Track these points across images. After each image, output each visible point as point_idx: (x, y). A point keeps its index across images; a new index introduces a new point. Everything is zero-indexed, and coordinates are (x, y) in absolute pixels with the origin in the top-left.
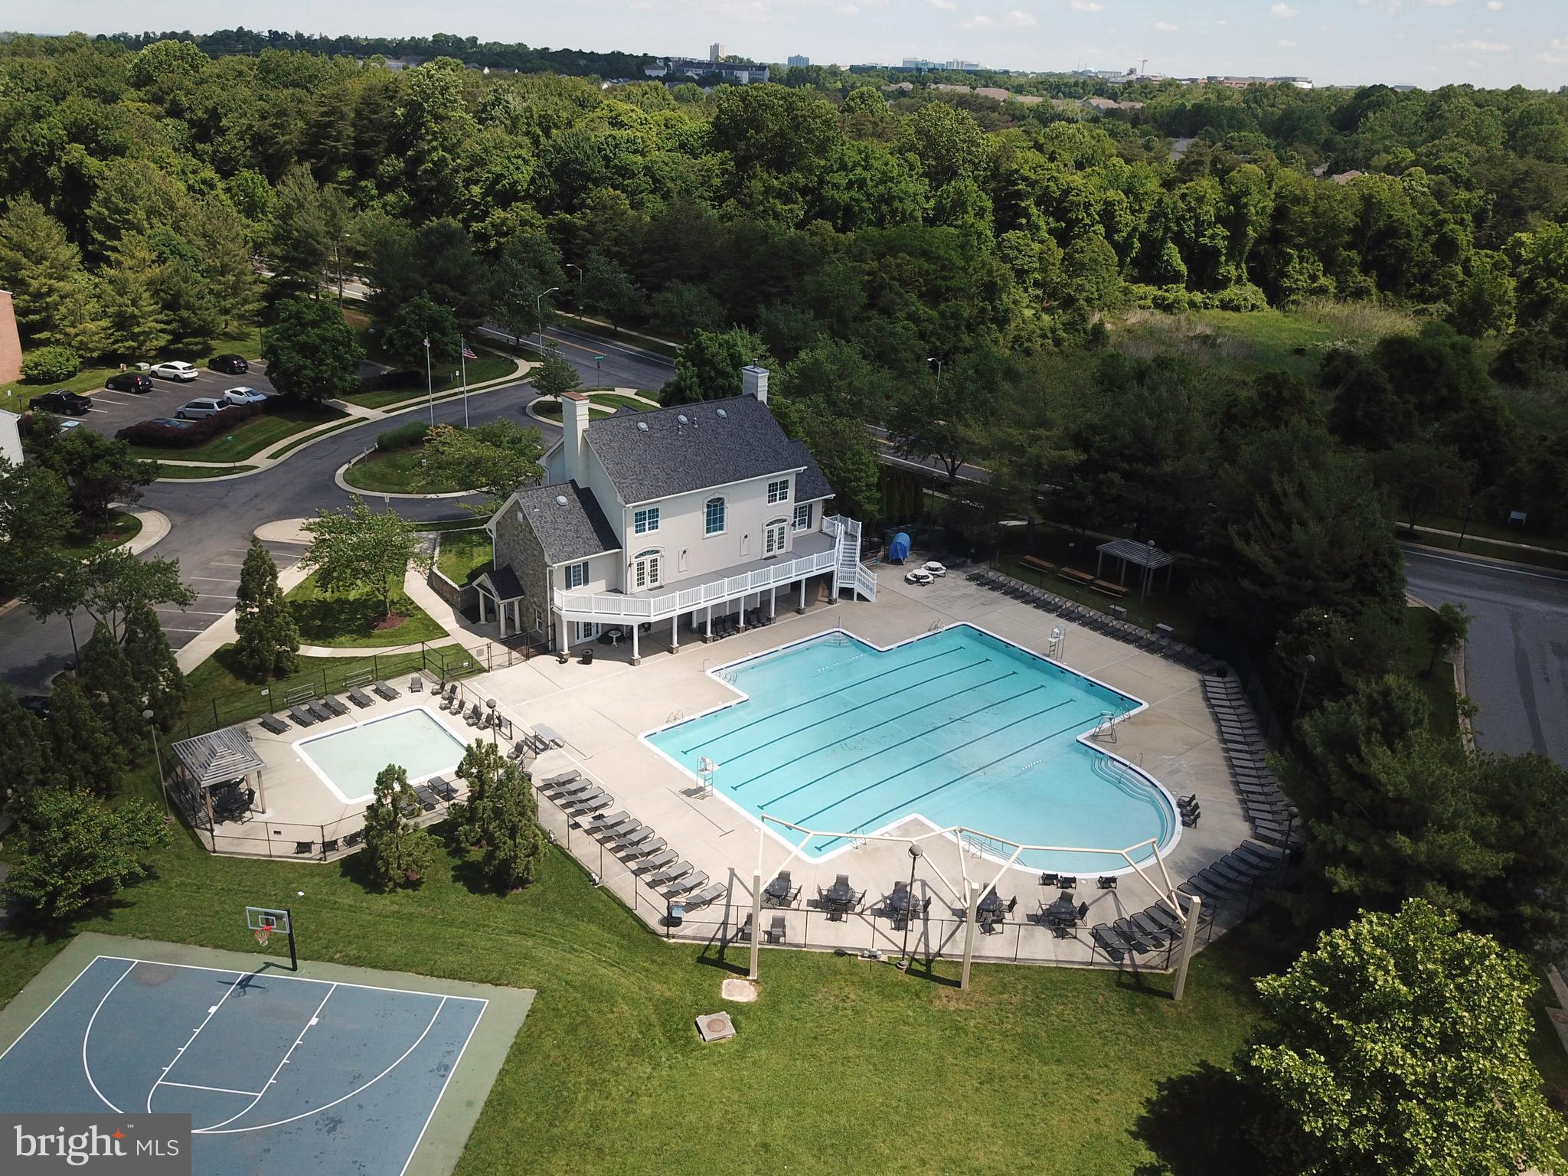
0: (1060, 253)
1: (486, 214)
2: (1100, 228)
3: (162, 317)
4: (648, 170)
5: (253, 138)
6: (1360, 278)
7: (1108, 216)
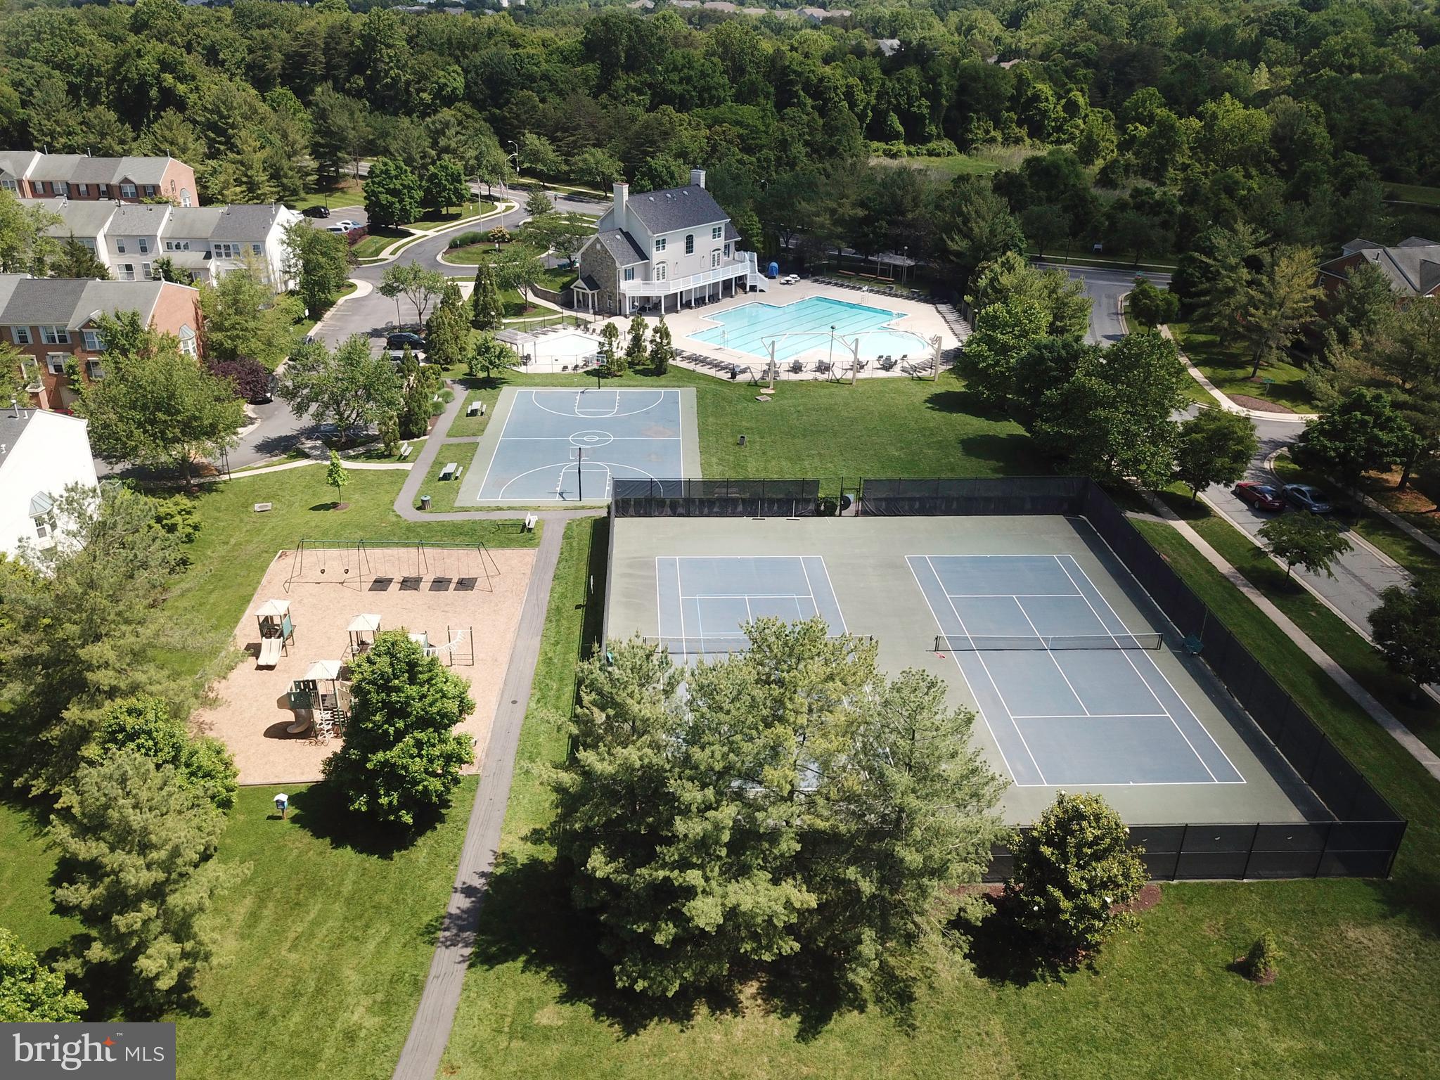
0: (821, 122)
1: (437, 112)
2: (845, 103)
5: (246, 66)
6: (1017, 130)
7: (849, 95)
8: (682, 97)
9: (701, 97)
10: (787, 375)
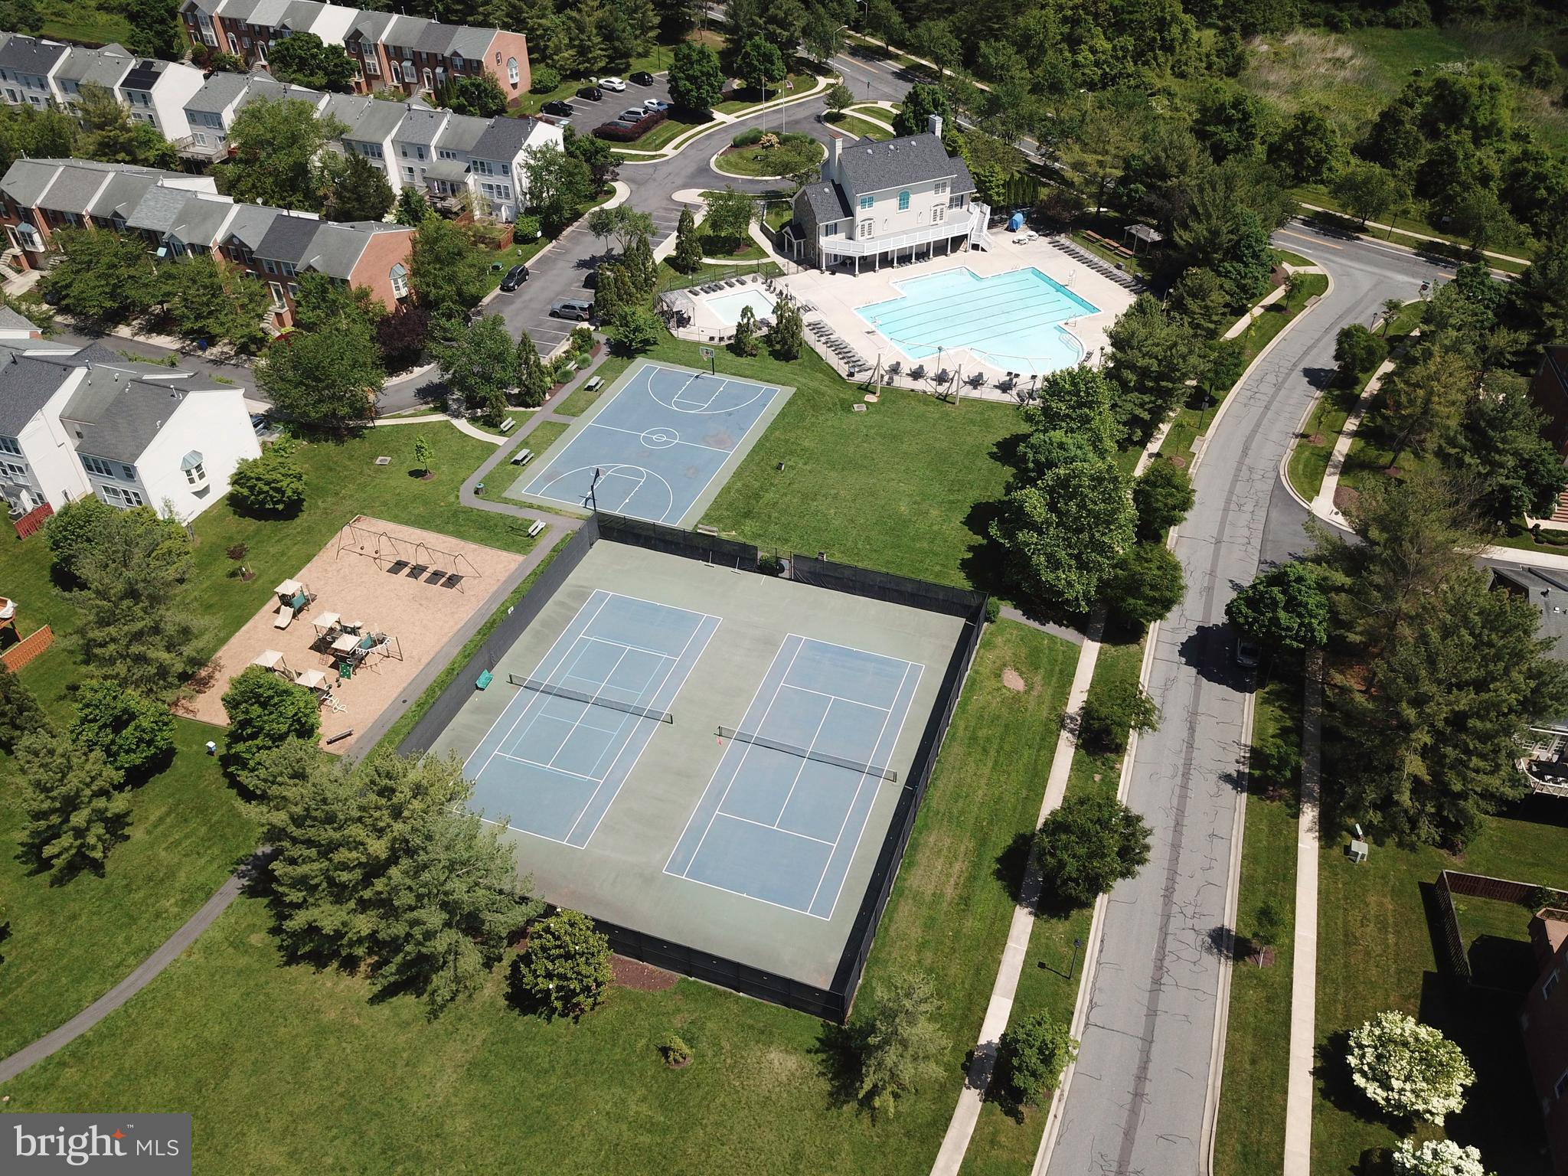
10: (904, 382)
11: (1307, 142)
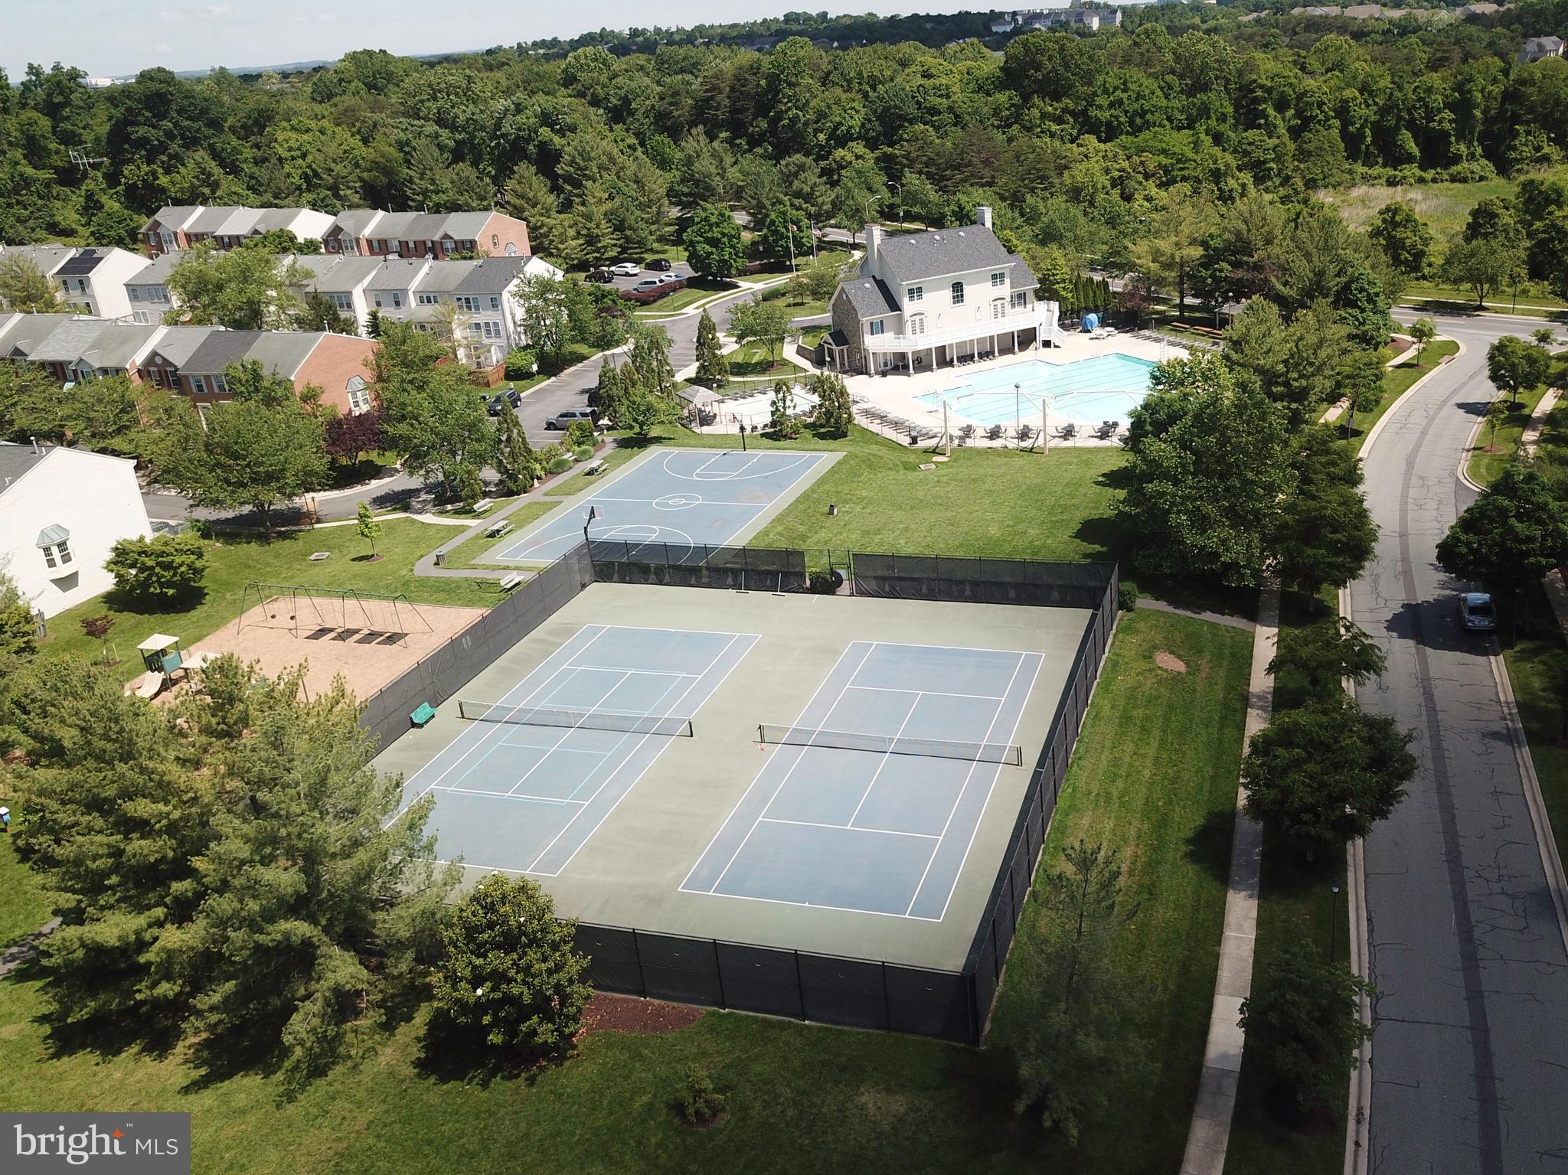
0: (1291, 145)
1: (830, 153)
3: (615, 236)
4: (950, 109)
5: (655, 117)
7: (1342, 111)
8: (1109, 124)
9: (1131, 123)
10: (978, 442)
11: (1399, 233)
